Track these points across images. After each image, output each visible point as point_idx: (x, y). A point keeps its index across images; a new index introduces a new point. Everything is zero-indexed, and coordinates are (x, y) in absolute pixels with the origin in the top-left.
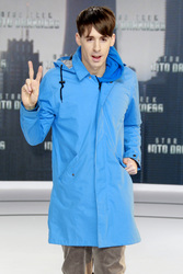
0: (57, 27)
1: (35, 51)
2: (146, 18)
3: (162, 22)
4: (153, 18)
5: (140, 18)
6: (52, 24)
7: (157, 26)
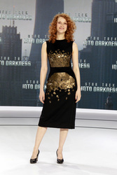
0: (30, 20)
1: (18, 33)
2: (81, 15)
3: (89, 18)
4: (84, 15)
5: (77, 15)
6: (28, 17)
7: (87, 20)
